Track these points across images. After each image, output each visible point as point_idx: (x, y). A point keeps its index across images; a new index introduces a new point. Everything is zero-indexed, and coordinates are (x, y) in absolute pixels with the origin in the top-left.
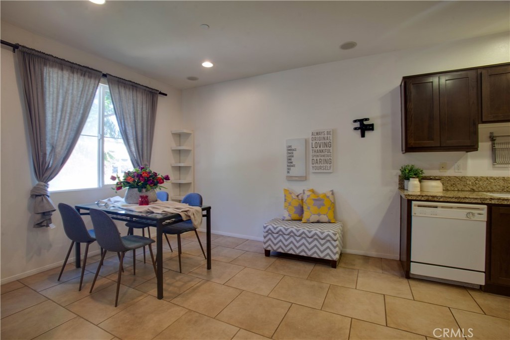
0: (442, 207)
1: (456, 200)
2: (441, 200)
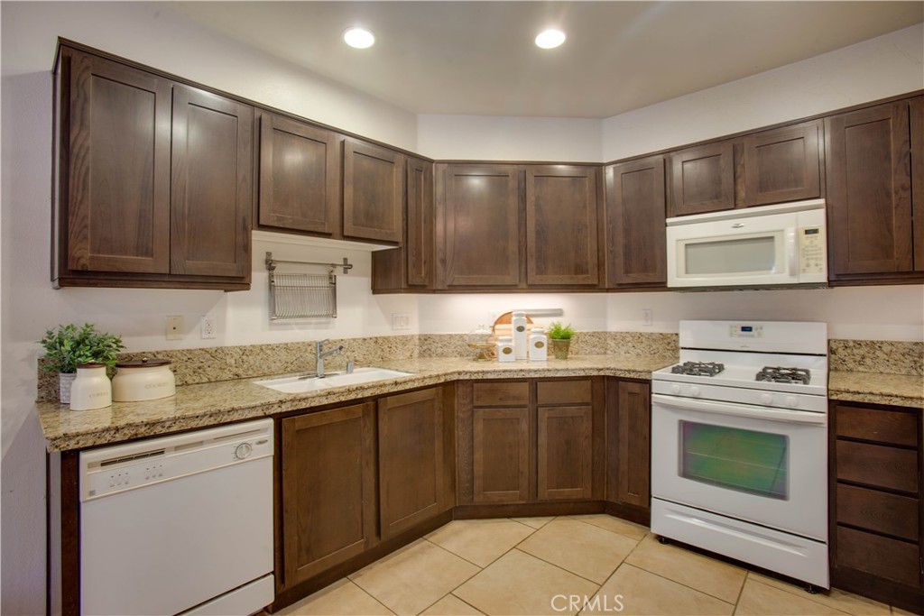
0: (177, 448)
1: (212, 421)
2: (174, 429)
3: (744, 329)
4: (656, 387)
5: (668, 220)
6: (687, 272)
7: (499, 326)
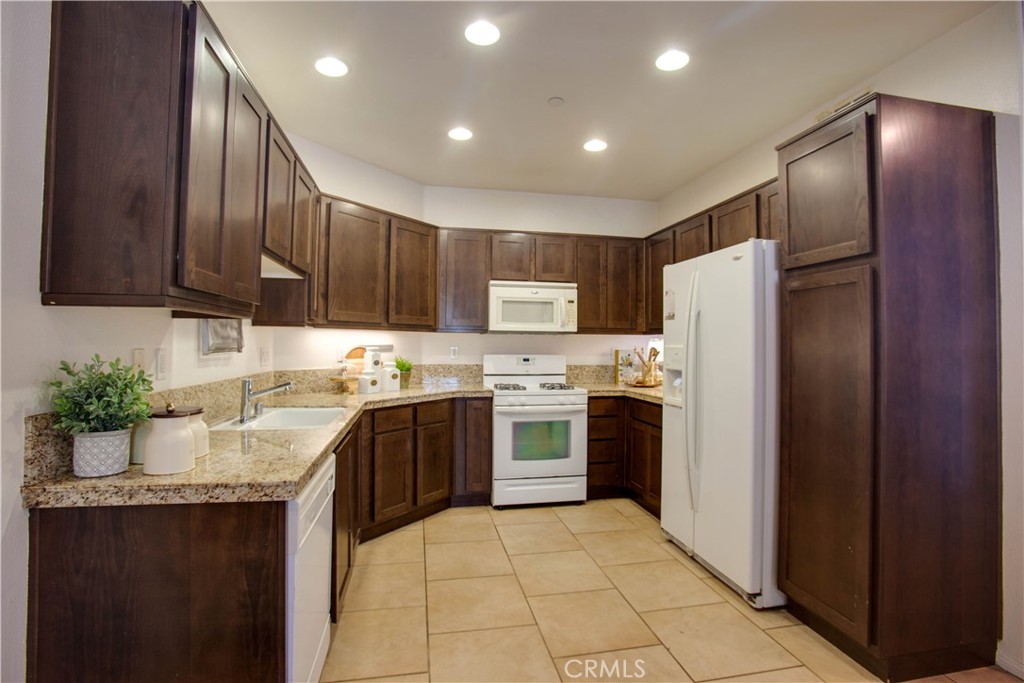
3: (525, 360)
4: (496, 401)
5: (492, 282)
6: (503, 320)
7: (350, 361)
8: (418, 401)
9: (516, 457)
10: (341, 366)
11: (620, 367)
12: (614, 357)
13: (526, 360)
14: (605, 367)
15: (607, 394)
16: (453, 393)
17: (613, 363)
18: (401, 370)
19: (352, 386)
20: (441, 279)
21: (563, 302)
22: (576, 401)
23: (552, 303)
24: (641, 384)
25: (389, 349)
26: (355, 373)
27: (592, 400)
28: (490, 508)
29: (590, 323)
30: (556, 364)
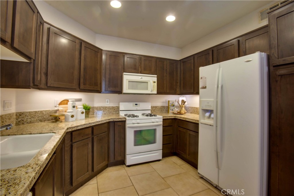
4: (127, 122)
5: (124, 73)
6: (129, 89)
7: (60, 106)
8: (94, 125)
9: (135, 145)
10: (56, 109)
11: (170, 107)
12: (168, 103)
13: (136, 104)
14: (164, 107)
15: (169, 118)
16: (109, 119)
17: (167, 105)
18: (86, 110)
19: (62, 118)
20: (103, 71)
21: (152, 82)
22: (158, 120)
23: (147, 82)
24: (180, 113)
25: (80, 100)
26: (63, 112)
27: (164, 120)
28: (124, 166)
29: (161, 91)
30: (147, 106)
